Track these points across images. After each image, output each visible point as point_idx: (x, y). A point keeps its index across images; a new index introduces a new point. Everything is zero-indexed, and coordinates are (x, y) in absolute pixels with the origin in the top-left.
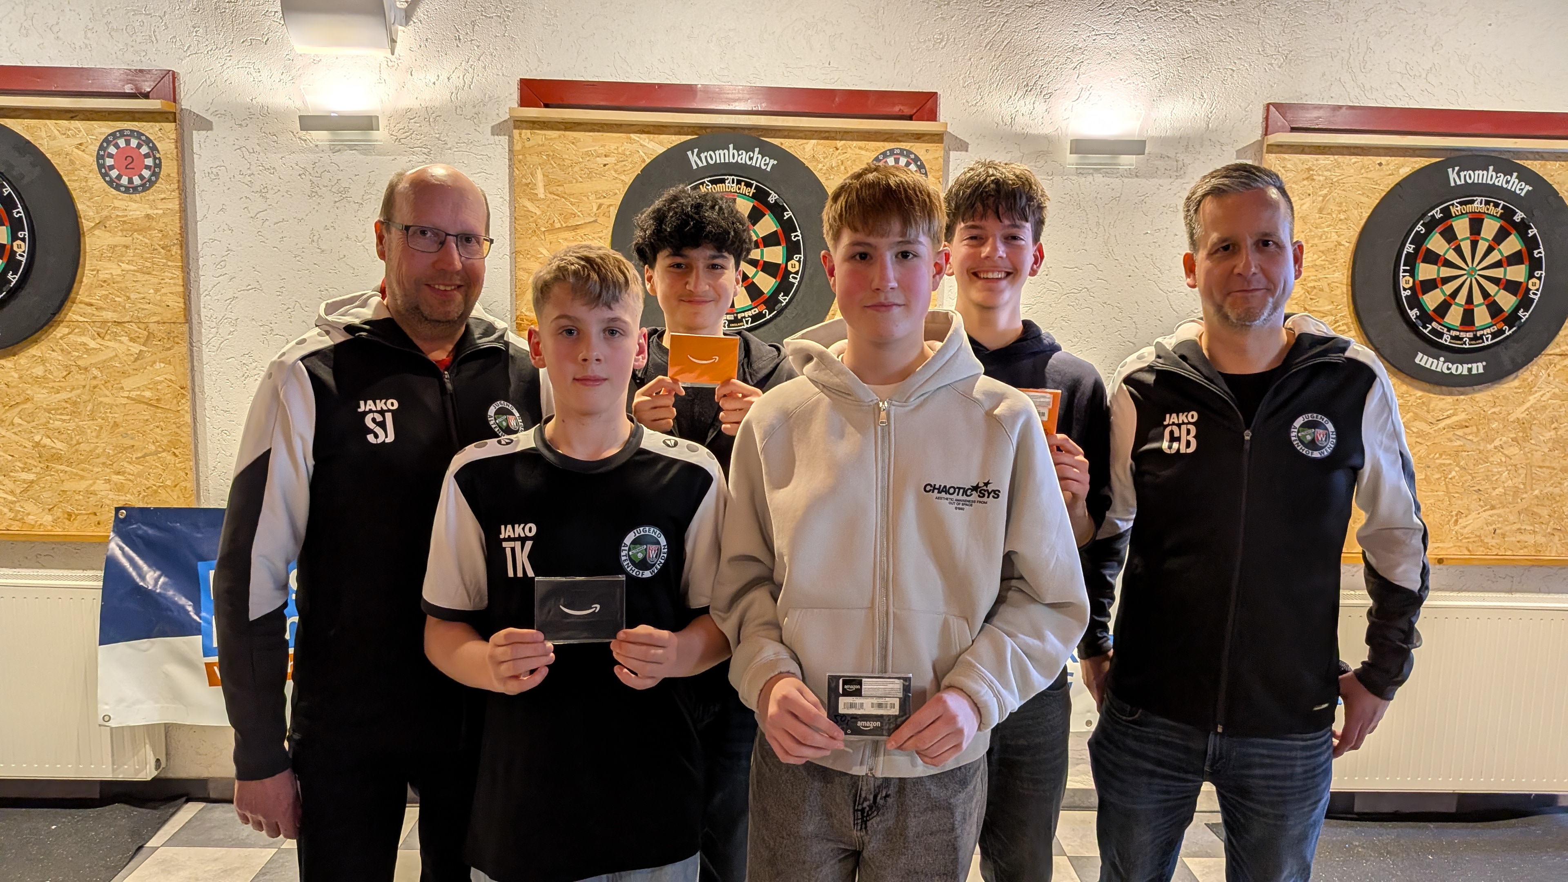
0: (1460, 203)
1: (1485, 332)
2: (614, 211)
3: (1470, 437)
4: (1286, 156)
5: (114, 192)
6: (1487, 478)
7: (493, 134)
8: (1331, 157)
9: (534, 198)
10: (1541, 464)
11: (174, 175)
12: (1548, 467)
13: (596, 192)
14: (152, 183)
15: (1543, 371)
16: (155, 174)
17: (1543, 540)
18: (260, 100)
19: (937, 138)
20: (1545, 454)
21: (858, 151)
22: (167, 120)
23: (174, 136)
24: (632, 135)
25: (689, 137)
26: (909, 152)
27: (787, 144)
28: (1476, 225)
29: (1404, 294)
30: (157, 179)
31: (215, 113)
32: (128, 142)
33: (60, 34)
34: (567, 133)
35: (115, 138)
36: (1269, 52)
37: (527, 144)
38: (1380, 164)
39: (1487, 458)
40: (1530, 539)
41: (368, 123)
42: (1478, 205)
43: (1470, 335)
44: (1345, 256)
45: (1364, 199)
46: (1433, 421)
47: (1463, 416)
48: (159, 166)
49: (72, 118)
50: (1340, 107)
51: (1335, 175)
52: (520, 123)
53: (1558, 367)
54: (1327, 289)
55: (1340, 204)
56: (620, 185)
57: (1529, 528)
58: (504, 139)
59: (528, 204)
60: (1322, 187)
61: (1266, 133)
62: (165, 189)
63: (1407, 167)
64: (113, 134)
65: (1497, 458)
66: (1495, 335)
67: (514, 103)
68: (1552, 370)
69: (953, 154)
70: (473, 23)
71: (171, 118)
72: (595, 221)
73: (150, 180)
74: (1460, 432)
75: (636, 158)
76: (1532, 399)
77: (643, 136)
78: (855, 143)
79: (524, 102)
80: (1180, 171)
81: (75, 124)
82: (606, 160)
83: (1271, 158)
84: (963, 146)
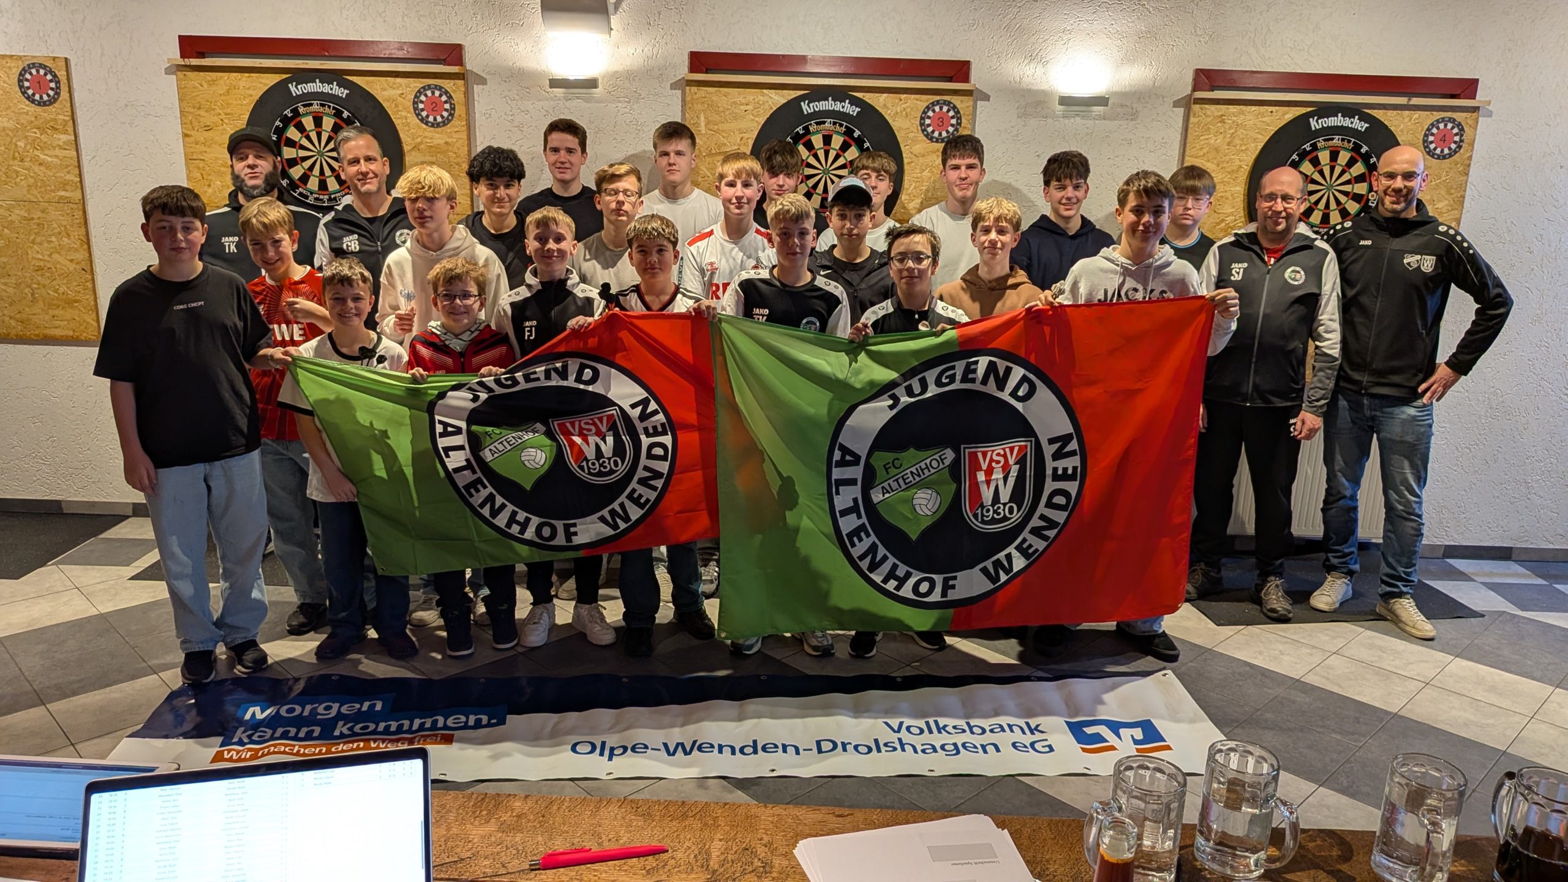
0: (1324, 140)
2: (751, 142)
4: (1207, 106)
5: (424, 126)
7: (671, 89)
8: (1238, 107)
11: (464, 115)
14: (449, 121)
16: (451, 115)
18: (519, 64)
19: (968, 93)
21: (915, 101)
22: (459, 79)
23: (463, 89)
24: (764, 91)
25: (802, 92)
26: (950, 103)
27: (868, 97)
28: (1334, 156)
30: (452, 118)
31: (489, 73)
32: (433, 93)
33: (387, 19)
34: (721, 89)
35: (425, 90)
36: (1199, 33)
37: (695, 97)
38: (1272, 112)
41: (592, 83)
42: (1337, 141)
45: (1259, 136)
48: (454, 109)
49: (397, 77)
51: (1240, 119)
52: (690, 83)
54: (1230, 198)
55: (1243, 140)
56: (755, 124)
58: (679, 92)
60: (1230, 128)
61: (1195, 89)
62: (458, 124)
63: (1292, 113)
64: (424, 88)
67: (686, 70)
69: (979, 104)
70: (659, 13)
71: (461, 77)
73: (448, 119)
75: (767, 107)
77: (772, 92)
78: (913, 96)
79: (693, 69)
80: (1133, 116)
81: (399, 80)
82: (747, 108)
83: (1196, 108)
84: (986, 98)
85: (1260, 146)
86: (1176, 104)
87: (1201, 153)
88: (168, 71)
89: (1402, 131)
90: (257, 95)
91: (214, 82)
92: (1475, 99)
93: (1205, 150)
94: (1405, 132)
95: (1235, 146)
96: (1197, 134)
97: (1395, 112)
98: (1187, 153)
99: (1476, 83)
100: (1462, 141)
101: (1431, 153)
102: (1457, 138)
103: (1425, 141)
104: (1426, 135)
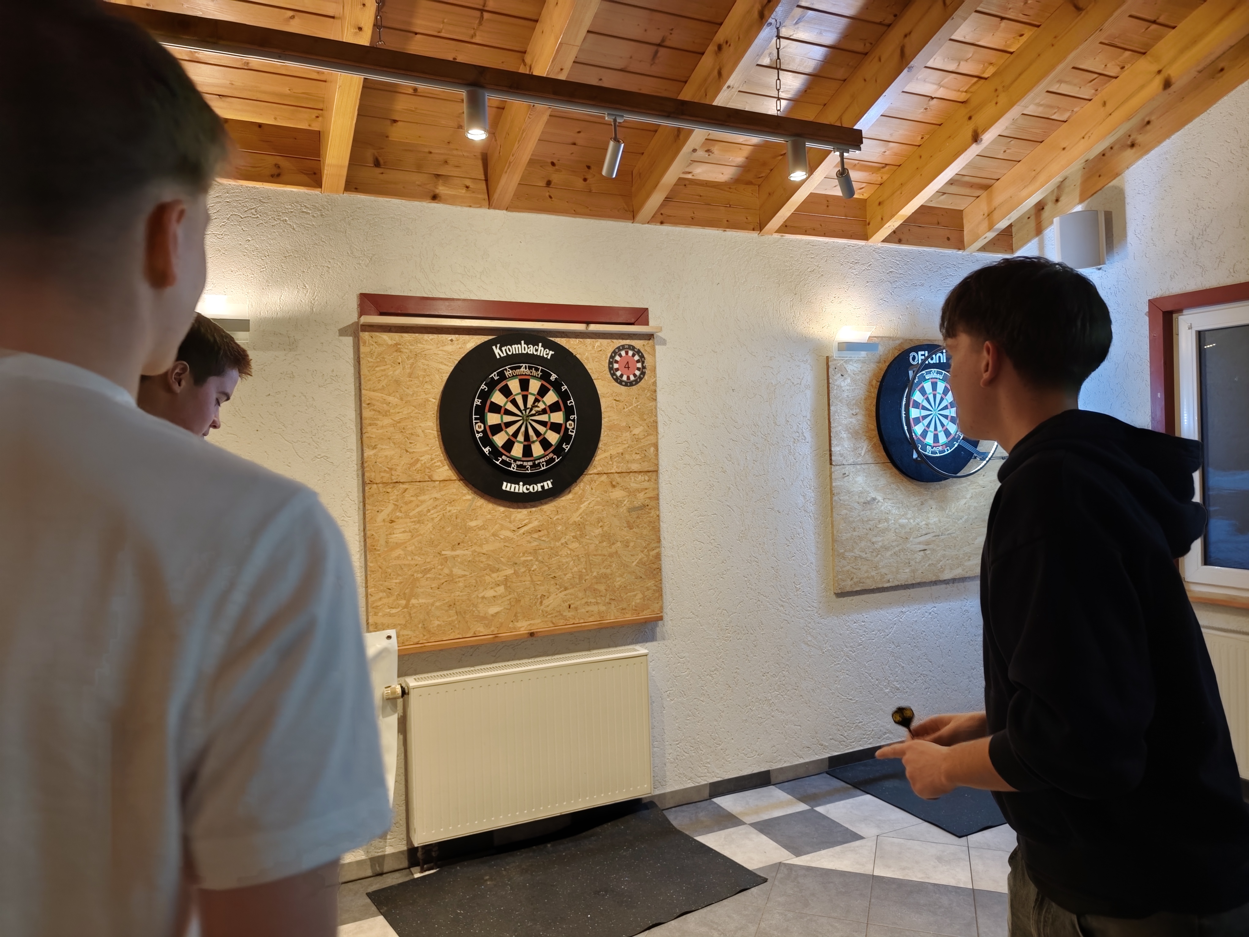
0: (512, 368)
1: (541, 460)
3: (543, 539)
4: (377, 333)
6: (559, 568)
8: (413, 335)
10: (595, 553)
12: (600, 555)
15: (588, 486)
17: (603, 608)
20: (597, 546)
28: (524, 385)
29: (478, 436)
36: (357, 255)
38: (452, 340)
39: (557, 552)
40: (595, 608)
42: (524, 370)
43: (531, 463)
45: (443, 366)
46: (515, 529)
47: (536, 523)
51: (418, 348)
53: (597, 482)
54: (422, 435)
55: (425, 371)
57: (593, 600)
60: (408, 358)
61: (361, 316)
63: (473, 342)
65: (565, 552)
66: (548, 462)
68: (594, 485)
74: (535, 535)
76: (583, 506)
80: (291, 345)
83: (365, 335)
85: (446, 376)
86: (343, 332)
87: (380, 387)
89: (587, 359)
92: (647, 325)
93: (384, 383)
94: (590, 360)
95: (418, 377)
96: (371, 364)
98: (362, 387)
99: (646, 310)
100: (644, 367)
101: (618, 380)
102: (639, 365)
103: (611, 369)
104: (610, 363)
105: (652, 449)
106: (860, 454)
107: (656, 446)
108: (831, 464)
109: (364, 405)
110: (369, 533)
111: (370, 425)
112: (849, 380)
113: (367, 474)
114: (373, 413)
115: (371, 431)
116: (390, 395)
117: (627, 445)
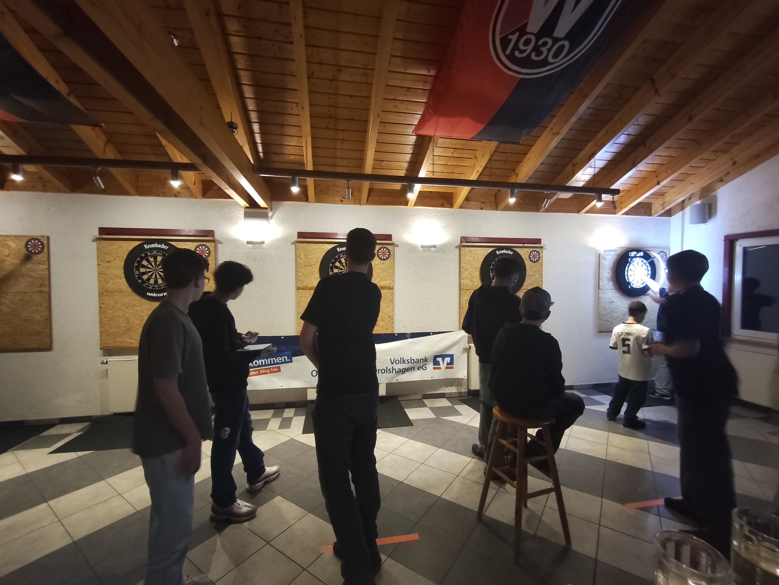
0: (501, 257)
2: (320, 262)
4: (465, 248)
7: (291, 244)
8: (475, 248)
9: (301, 259)
11: (214, 255)
13: (316, 257)
19: (392, 244)
22: (212, 242)
23: (214, 246)
24: (324, 244)
25: (337, 245)
26: (386, 247)
29: (491, 277)
30: (210, 255)
31: (224, 240)
32: (202, 247)
34: (309, 244)
37: (299, 247)
38: (485, 249)
41: (263, 243)
44: (479, 269)
45: (482, 257)
48: (210, 252)
49: (188, 242)
50: (476, 237)
51: (476, 252)
52: (298, 242)
54: (475, 276)
55: (477, 258)
56: (321, 255)
58: (294, 245)
59: (299, 260)
60: (473, 255)
61: (461, 243)
63: (490, 250)
64: (199, 245)
67: (296, 237)
69: (395, 248)
72: (315, 264)
73: (207, 256)
75: (325, 249)
77: (327, 244)
79: (299, 237)
80: (445, 252)
81: (189, 243)
82: (318, 250)
83: (462, 248)
84: (398, 246)
85: (482, 260)
86: (456, 247)
88: (93, 241)
90: (130, 248)
91: (112, 245)
92: (541, 244)
93: (466, 261)
94: (523, 254)
95: (475, 260)
96: (463, 256)
97: (520, 249)
98: (461, 262)
99: (540, 239)
100: (539, 257)
101: (531, 261)
102: (538, 256)
103: (529, 257)
104: (529, 256)
105: (541, 282)
106: (609, 286)
107: (542, 281)
108: (599, 289)
109: (461, 268)
110: (461, 303)
111: (463, 273)
112: (606, 262)
113: (461, 287)
114: (463, 270)
115: (463, 275)
116: (467, 265)
117: (533, 281)
